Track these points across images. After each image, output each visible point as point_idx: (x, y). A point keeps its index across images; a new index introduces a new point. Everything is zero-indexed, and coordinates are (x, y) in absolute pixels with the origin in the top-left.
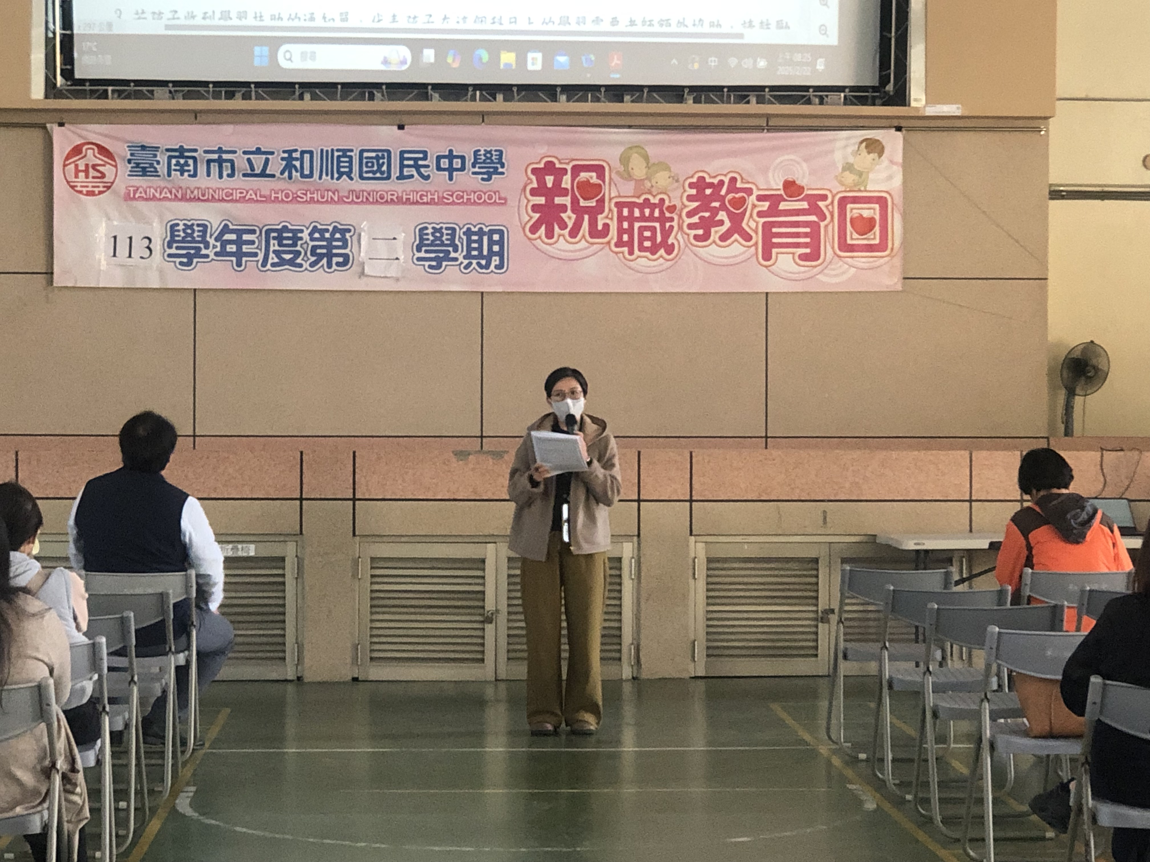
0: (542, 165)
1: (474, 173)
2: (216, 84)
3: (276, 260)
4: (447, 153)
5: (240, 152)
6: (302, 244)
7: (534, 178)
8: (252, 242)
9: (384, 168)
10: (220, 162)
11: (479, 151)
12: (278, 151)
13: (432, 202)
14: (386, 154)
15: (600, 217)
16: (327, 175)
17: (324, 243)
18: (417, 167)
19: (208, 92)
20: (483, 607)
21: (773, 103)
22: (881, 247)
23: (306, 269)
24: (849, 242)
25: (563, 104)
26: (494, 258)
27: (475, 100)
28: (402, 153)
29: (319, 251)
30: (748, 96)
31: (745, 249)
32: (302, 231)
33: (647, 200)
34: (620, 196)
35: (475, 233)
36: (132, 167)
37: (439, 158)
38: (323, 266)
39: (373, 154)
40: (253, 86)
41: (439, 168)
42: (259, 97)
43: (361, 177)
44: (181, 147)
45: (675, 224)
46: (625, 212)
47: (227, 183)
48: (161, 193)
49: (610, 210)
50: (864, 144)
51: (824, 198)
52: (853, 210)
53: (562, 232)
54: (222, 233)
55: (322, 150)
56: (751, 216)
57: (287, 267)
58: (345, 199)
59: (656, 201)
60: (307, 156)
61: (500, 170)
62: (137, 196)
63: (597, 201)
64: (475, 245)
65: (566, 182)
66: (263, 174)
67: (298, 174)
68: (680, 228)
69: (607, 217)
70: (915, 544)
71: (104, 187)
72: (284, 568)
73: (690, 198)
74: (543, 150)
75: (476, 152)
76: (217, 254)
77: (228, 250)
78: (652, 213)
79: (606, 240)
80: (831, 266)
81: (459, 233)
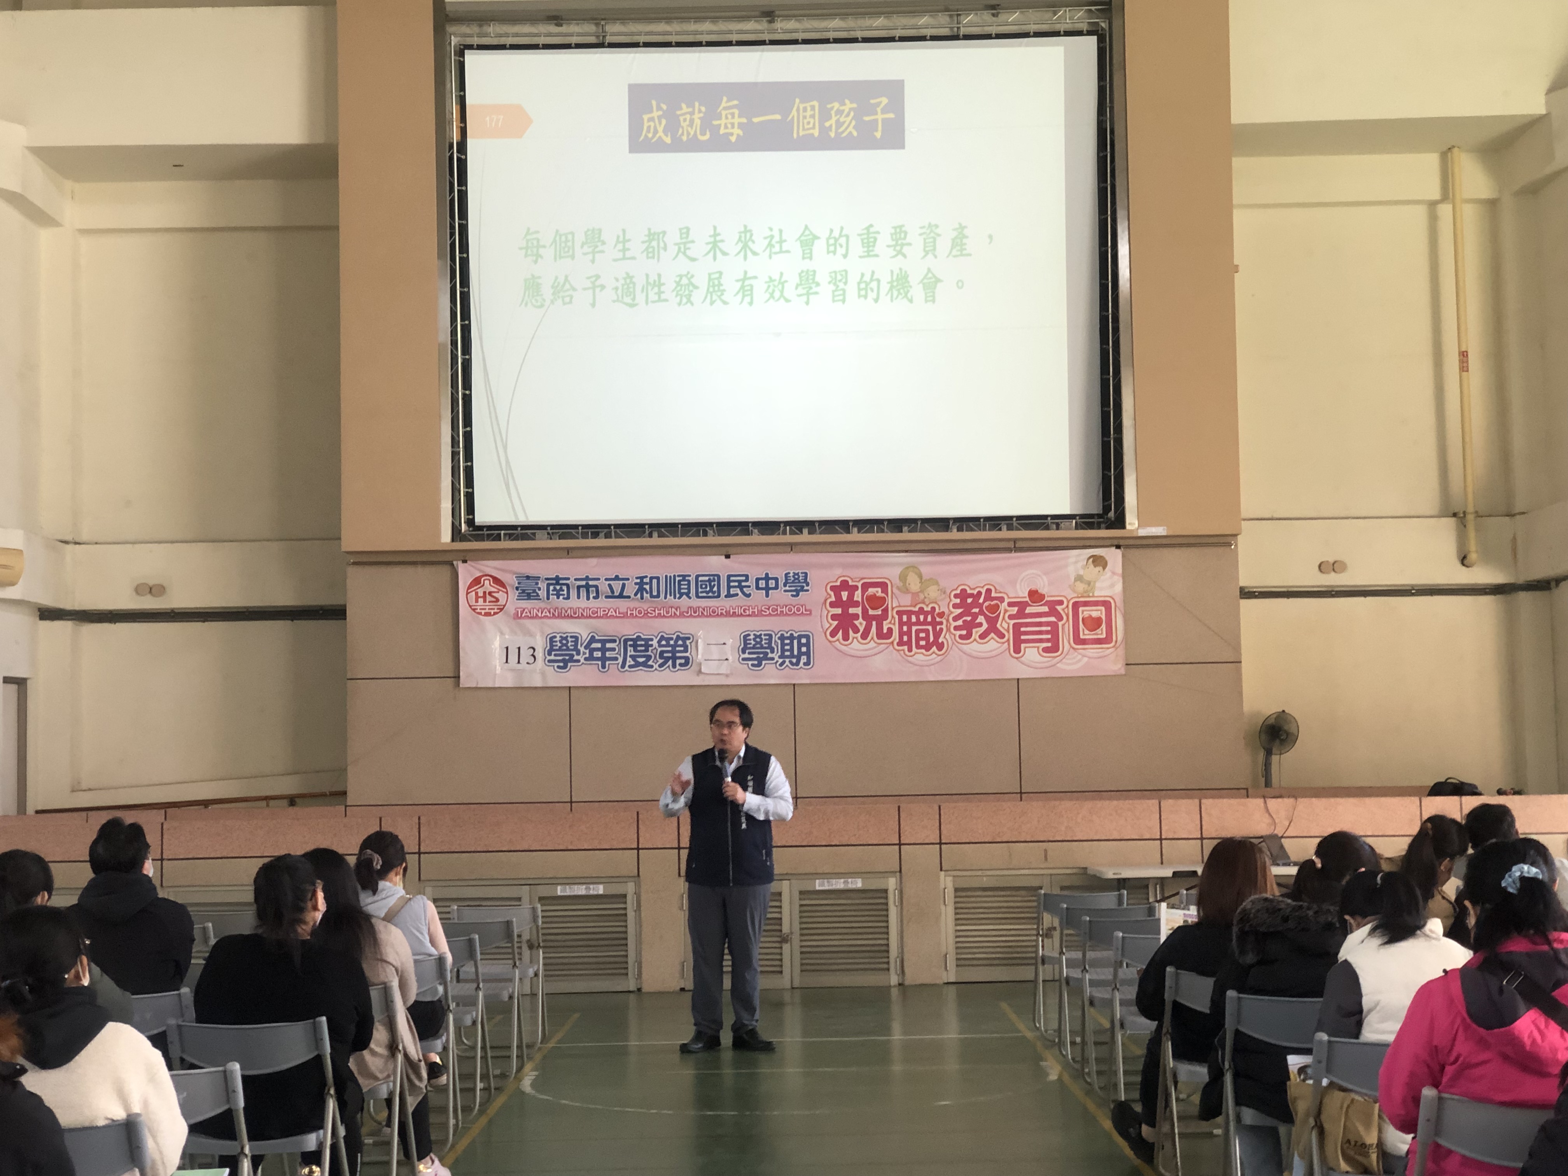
0: (838, 584)
1: (785, 591)
2: (585, 527)
3: (632, 663)
4: (764, 576)
5: (603, 579)
6: (652, 650)
7: (832, 594)
8: (613, 649)
9: (715, 589)
10: (587, 587)
11: (789, 573)
12: (633, 578)
13: (753, 615)
14: (716, 578)
15: (885, 622)
16: (671, 595)
17: (670, 649)
18: (741, 588)
19: (578, 533)
20: (781, 931)
21: (1020, 530)
22: (1107, 640)
23: (656, 669)
24: (1082, 637)
25: (855, 535)
26: (803, 657)
27: (786, 534)
28: (729, 576)
29: (665, 655)
30: (1000, 524)
31: (1000, 645)
32: (652, 640)
33: (921, 609)
34: (900, 606)
35: (787, 638)
36: (519, 593)
37: (758, 580)
38: (669, 666)
39: (707, 578)
40: (612, 527)
41: (758, 588)
42: (618, 536)
43: (698, 596)
44: (557, 576)
45: (944, 626)
46: (905, 618)
47: (593, 604)
48: (542, 613)
49: (893, 617)
50: (1091, 560)
51: (1061, 603)
52: (1084, 612)
53: (855, 635)
54: (590, 643)
55: (666, 576)
56: (1004, 618)
57: (641, 668)
58: (685, 614)
59: (929, 609)
60: (655, 581)
61: (806, 588)
62: (523, 615)
63: (882, 610)
64: (787, 647)
65: (858, 596)
66: (621, 596)
67: (648, 595)
68: (948, 630)
69: (890, 623)
70: (1114, 874)
71: (498, 609)
72: (625, 903)
73: (955, 606)
74: (838, 572)
75: (786, 575)
76: (586, 659)
77: (595, 656)
78: (926, 618)
79: (890, 640)
80: (1067, 657)
81: (775, 638)
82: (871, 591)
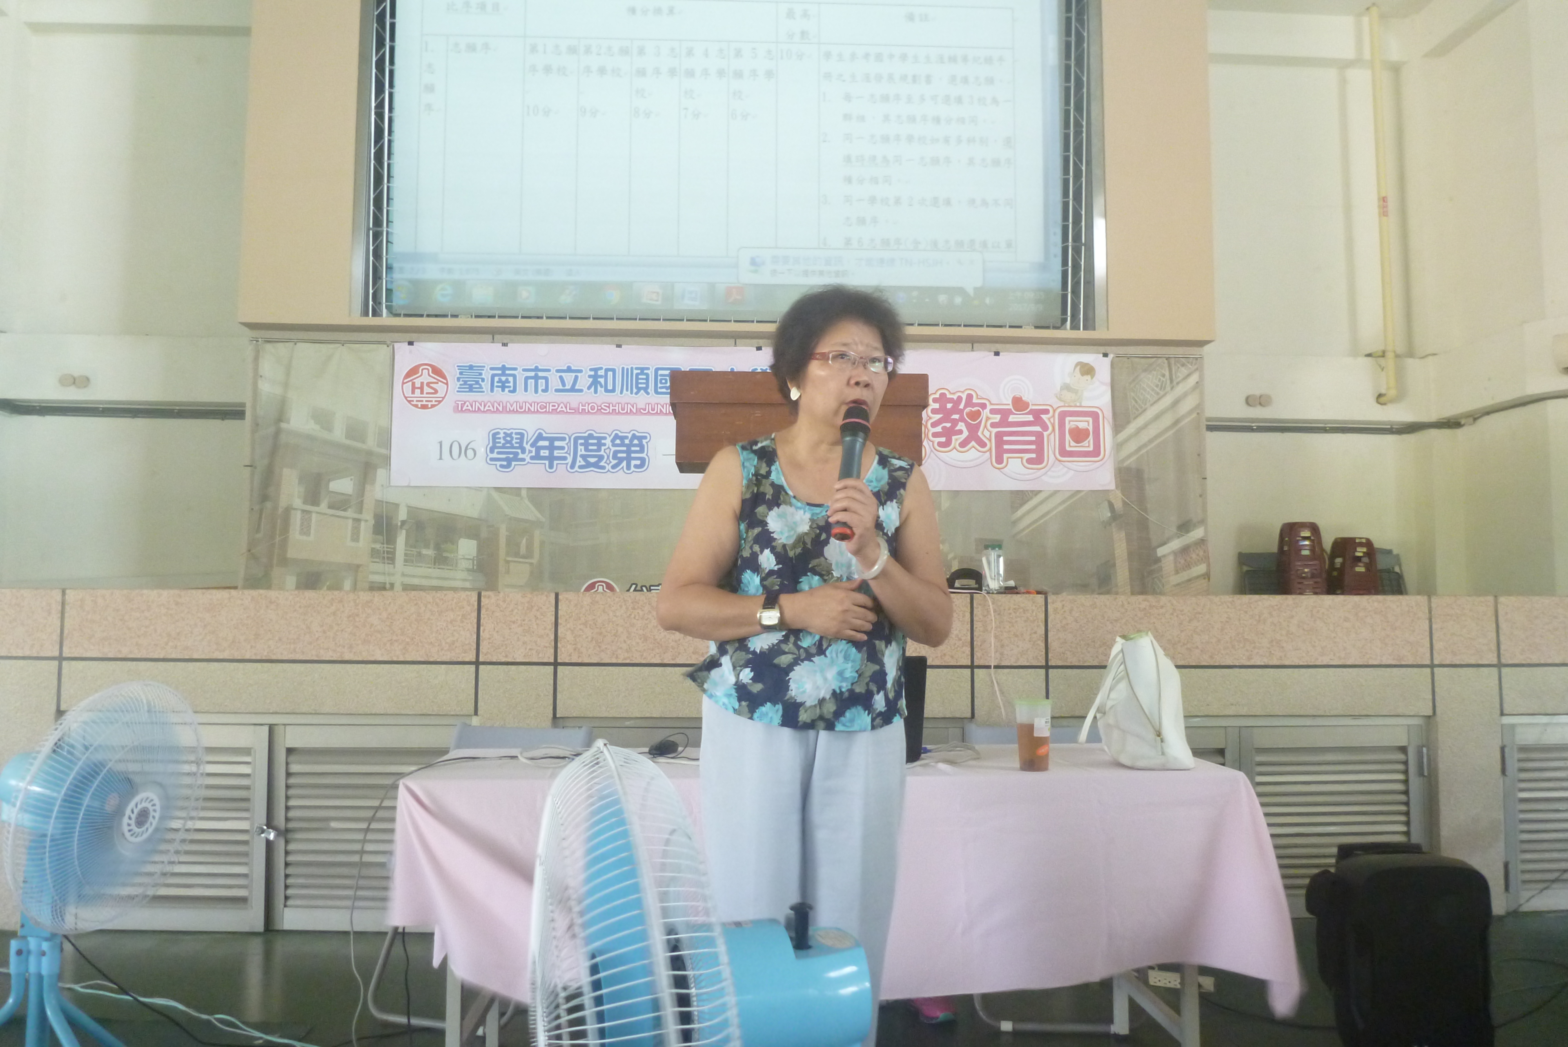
3: (583, 463)
10: (536, 378)
16: (627, 390)
17: (625, 449)
22: (1096, 452)
31: (982, 454)
32: (605, 438)
36: (460, 385)
39: (667, 372)
48: (485, 406)
52: (1071, 423)
54: (537, 440)
56: (985, 426)
58: (641, 410)
62: (464, 409)
66: (573, 389)
67: (603, 389)
73: (935, 411)
76: (532, 458)
80: (1053, 469)
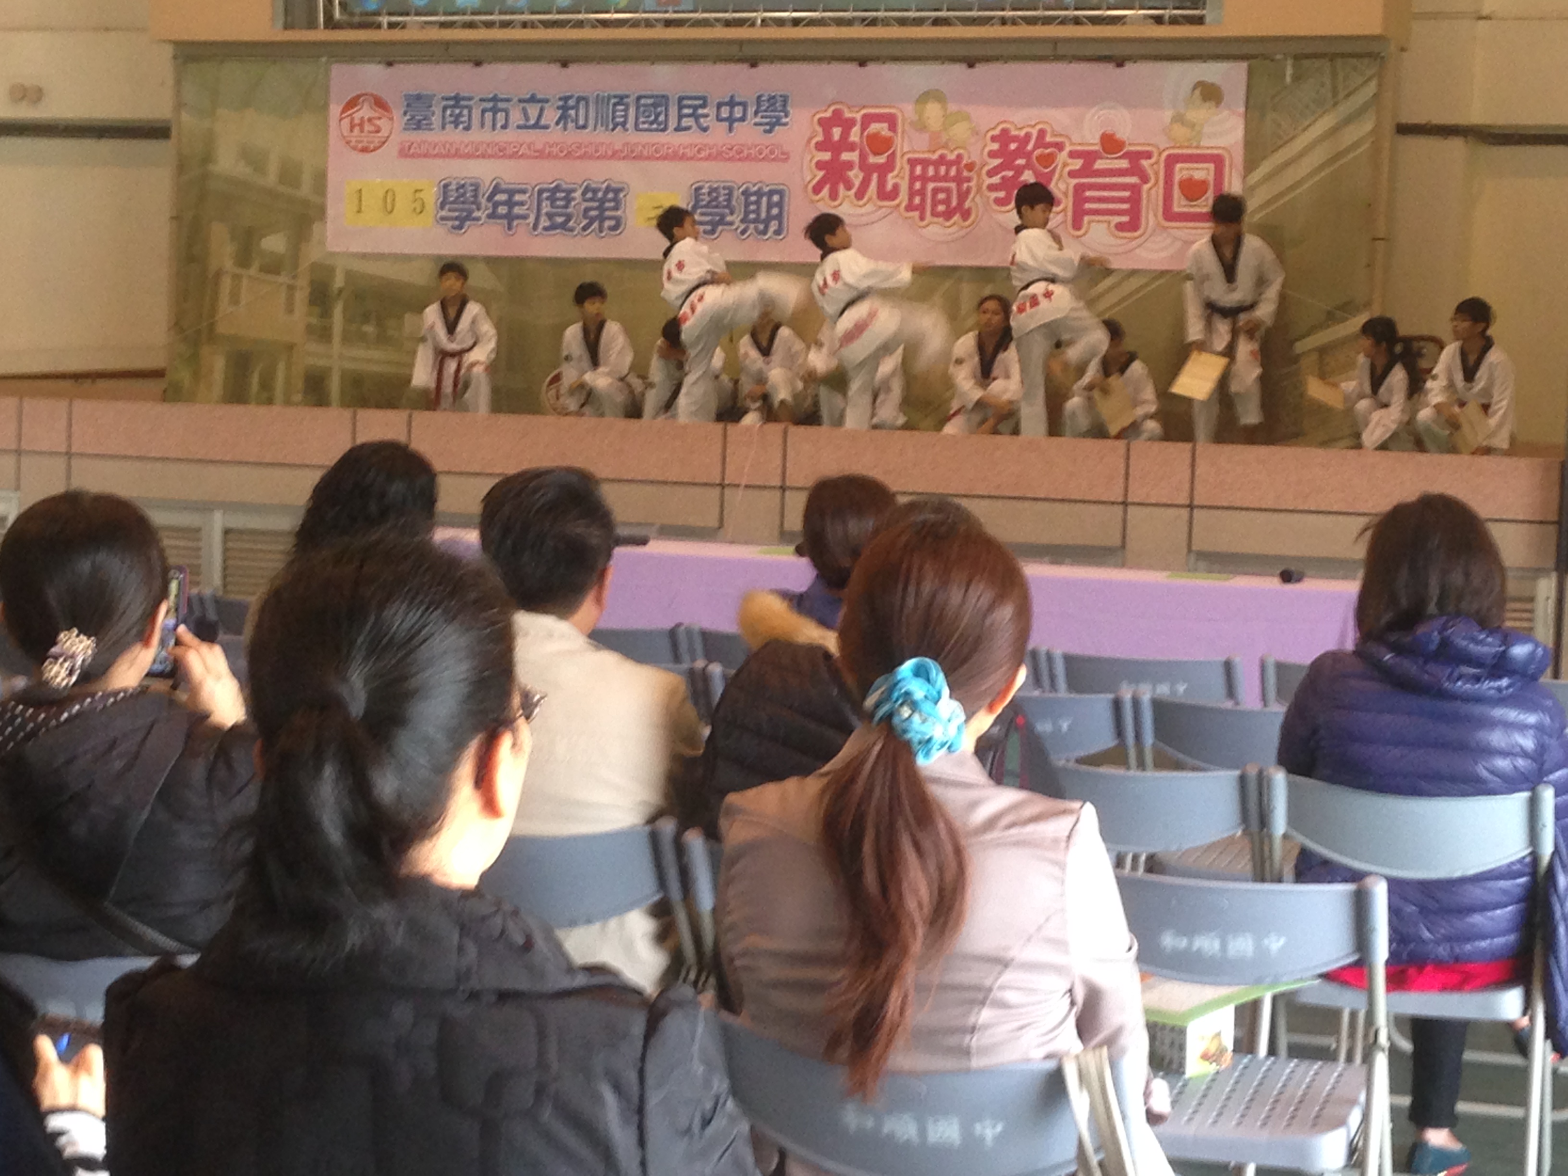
0: (829, 115)
1: (756, 124)
3: (547, 224)
4: (728, 100)
5: (515, 100)
6: (575, 205)
7: (819, 130)
8: (524, 203)
11: (762, 96)
12: (553, 98)
13: (709, 158)
14: (664, 101)
15: (890, 175)
16: (602, 126)
18: (695, 116)
23: (577, 234)
24: (1176, 210)
26: (772, 222)
29: (591, 213)
32: (574, 191)
35: (754, 194)
36: (408, 120)
37: (719, 105)
38: (594, 230)
43: (637, 128)
44: (457, 94)
45: (972, 184)
46: (918, 170)
47: (500, 136)
48: (435, 149)
49: (901, 167)
50: (1198, 89)
51: (1148, 155)
52: (1181, 171)
53: (847, 193)
54: (493, 193)
55: (597, 97)
56: (1061, 176)
58: (619, 154)
60: (582, 104)
61: (784, 120)
62: (410, 153)
63: (888, 157)
64: (753, 207)
65: (855, 135)
66: (536, 126)
67: (573, 125)
68: (979, 189)
69: (897, 176)
71: (379, 142)
74: (831, 96)
75: (758, 98)
76: (489, 216)
78: (948, 171)
79: (897, 202)
80: (1151, 239)
81: (736, 193)
82: (874, 127)
